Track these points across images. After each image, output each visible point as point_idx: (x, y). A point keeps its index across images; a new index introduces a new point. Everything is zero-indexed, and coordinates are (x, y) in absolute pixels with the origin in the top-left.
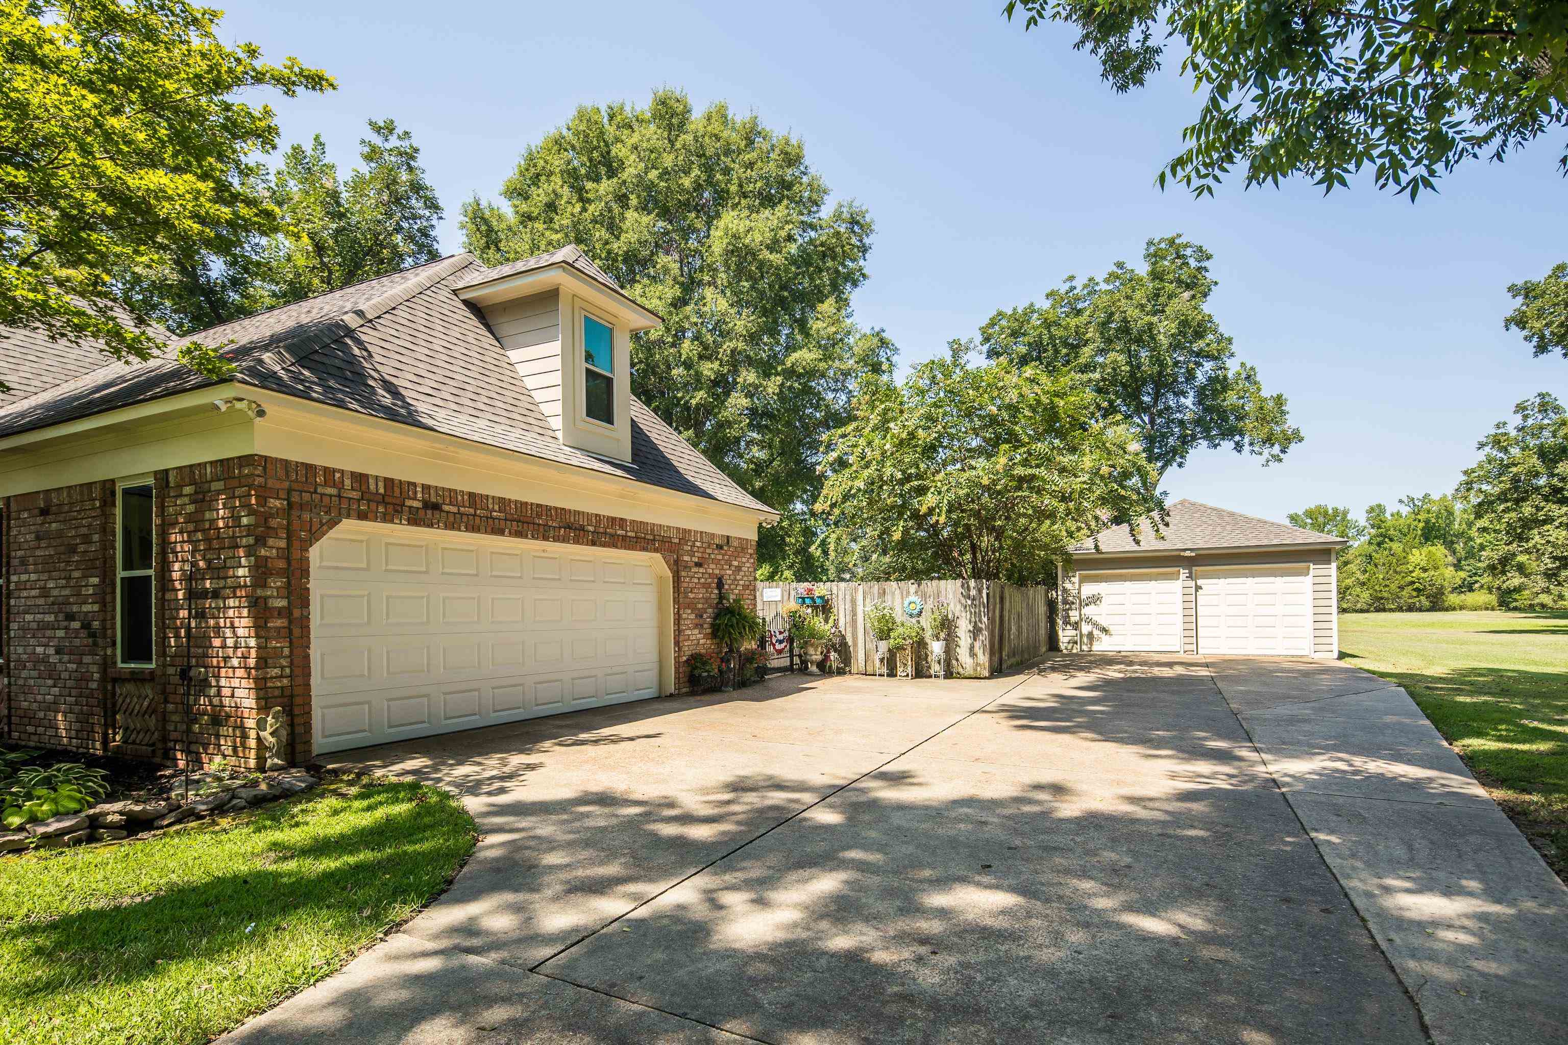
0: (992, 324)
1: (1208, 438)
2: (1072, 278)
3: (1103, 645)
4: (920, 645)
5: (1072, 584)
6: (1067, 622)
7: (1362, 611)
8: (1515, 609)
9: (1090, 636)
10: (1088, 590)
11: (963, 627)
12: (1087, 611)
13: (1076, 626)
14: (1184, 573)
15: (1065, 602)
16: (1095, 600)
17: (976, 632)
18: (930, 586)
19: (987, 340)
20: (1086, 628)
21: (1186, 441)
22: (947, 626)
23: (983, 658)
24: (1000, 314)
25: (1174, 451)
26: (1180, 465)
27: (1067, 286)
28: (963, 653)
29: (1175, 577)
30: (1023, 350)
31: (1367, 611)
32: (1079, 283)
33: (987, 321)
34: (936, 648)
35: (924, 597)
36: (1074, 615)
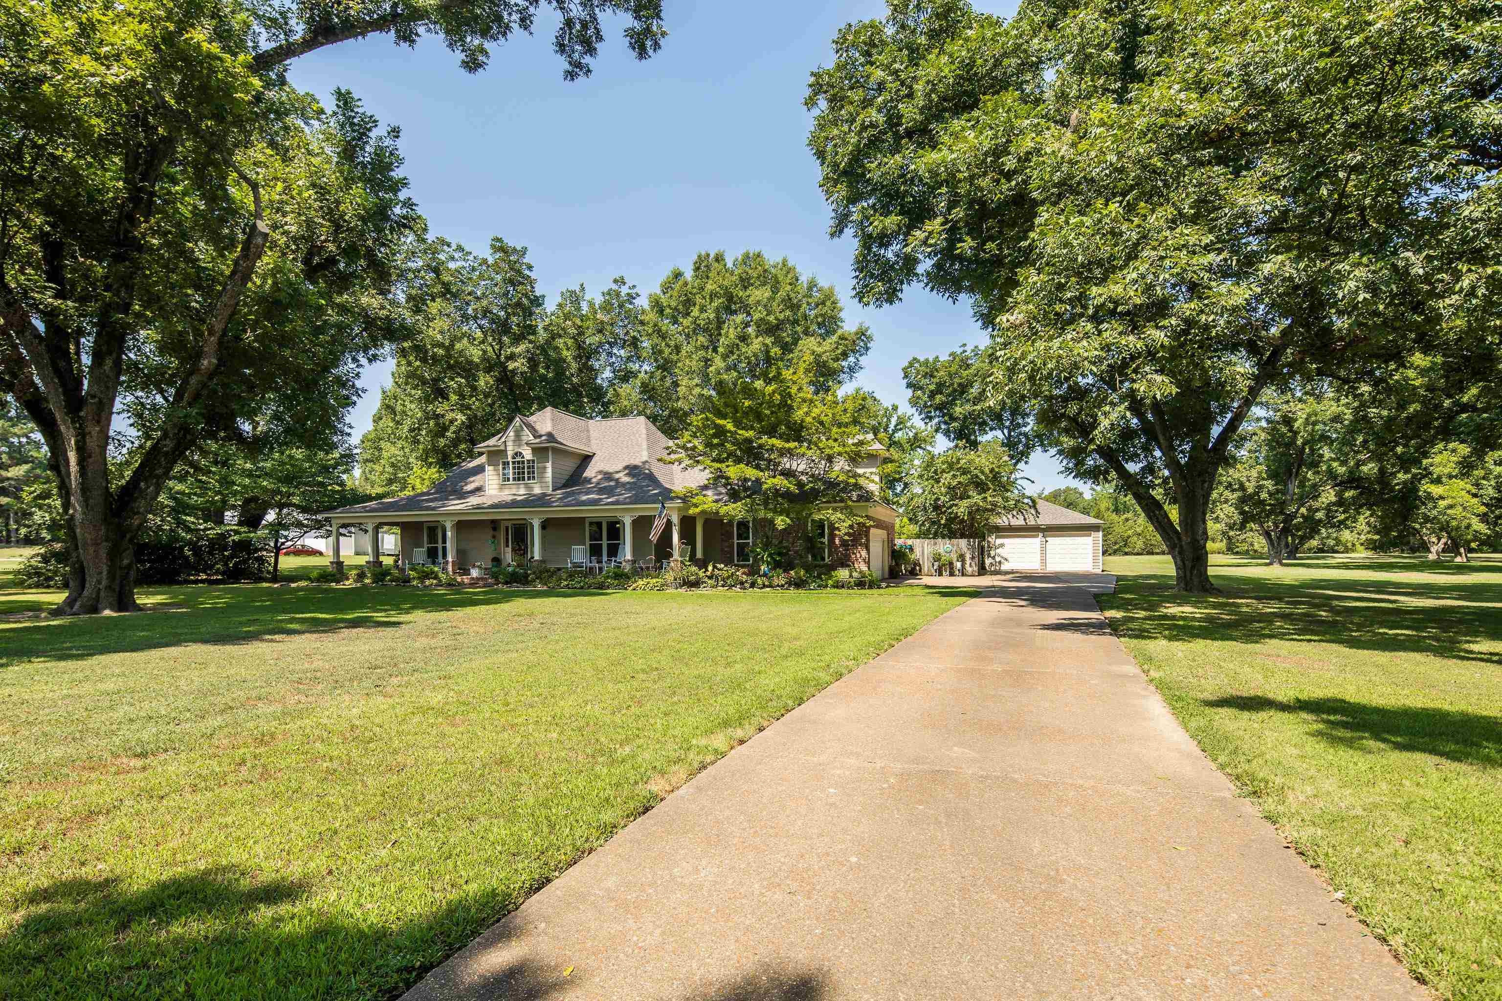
0: (911, 365)
1: (1042, 445)
2: (965, 345)
3: (1005, 567)
4: (951, 564)
5: (992, 539)
6: (989, 555)
7: (1138, 554)
8: (1237, 553)
9: (1000, 562)
10: (999, 541)
11: (968, 556)
12: (998, 551)
13: (994, 558)
14: (1041, 535)
15: (989, 547)
16: (1002, 545)
17: (973, 558)
18: (955, 541)
19: (906, 377)
20: (998, 559)
21: (1029, 448)
22: (962, 558)
23: (976, 569)
24: (915, 359)
25: (1022, 453)
26: (1026, 463)
27: (961, 350)
28: (967, 566)
29: (1037, 536)
30: (932, 387)
31: (1141, 554)
32: (969, 349)
33: (907, 364)
34: (959, 565)
35: (953, 545)
36: (992, 553)
